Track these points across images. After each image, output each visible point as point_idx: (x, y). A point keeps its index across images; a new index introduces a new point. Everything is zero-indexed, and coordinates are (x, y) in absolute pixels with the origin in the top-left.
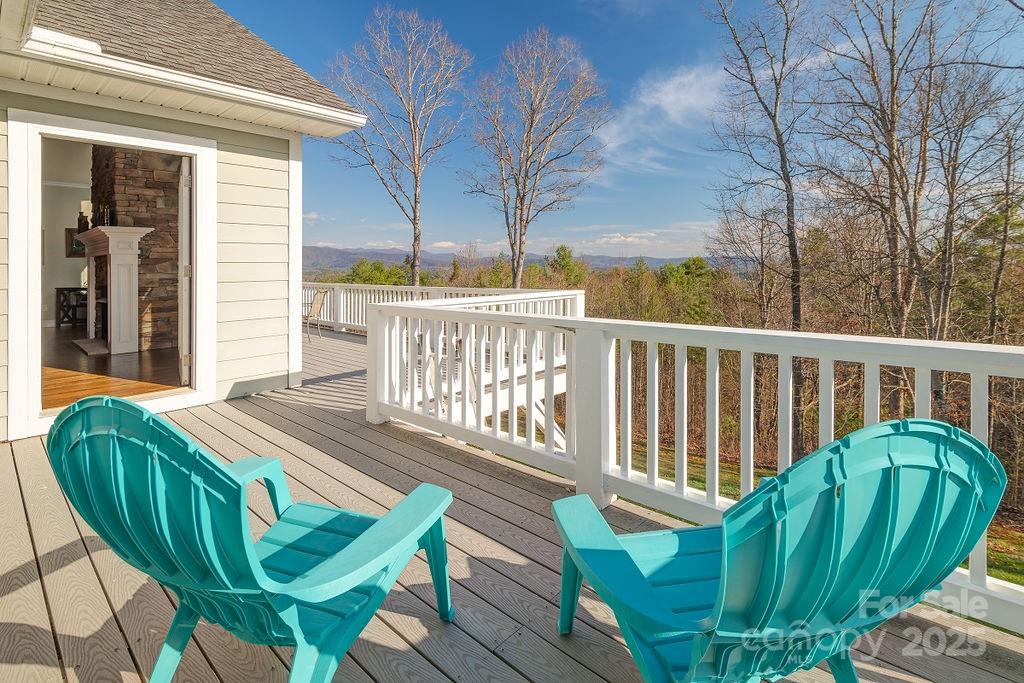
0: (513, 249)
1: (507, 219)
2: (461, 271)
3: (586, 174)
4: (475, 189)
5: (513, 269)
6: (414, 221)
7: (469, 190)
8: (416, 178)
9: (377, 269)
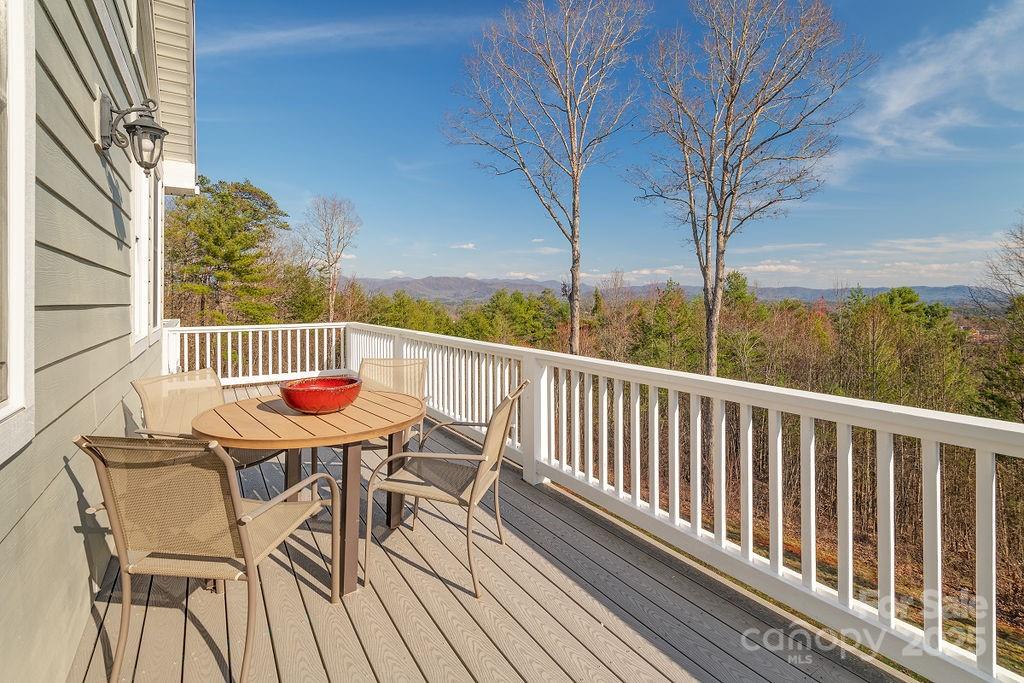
0: (705, 275)
1: (695, 232)
2: (603, 303)
3: (808, 164)
4: (650, 192)
5: (707, 303)
6: (572, 239)
7: (642, 193)
8: (575, 183)
9: (517, 300)
